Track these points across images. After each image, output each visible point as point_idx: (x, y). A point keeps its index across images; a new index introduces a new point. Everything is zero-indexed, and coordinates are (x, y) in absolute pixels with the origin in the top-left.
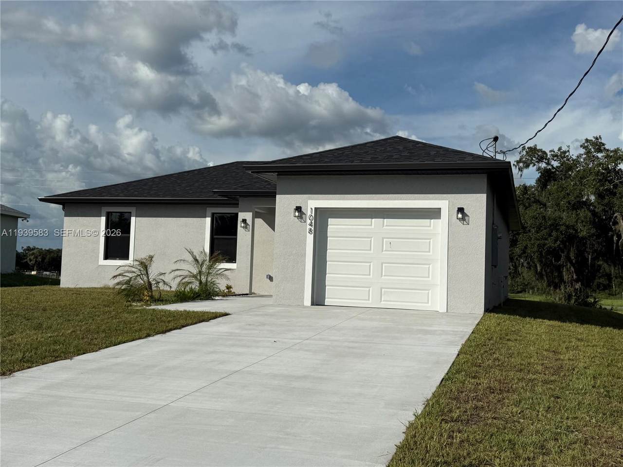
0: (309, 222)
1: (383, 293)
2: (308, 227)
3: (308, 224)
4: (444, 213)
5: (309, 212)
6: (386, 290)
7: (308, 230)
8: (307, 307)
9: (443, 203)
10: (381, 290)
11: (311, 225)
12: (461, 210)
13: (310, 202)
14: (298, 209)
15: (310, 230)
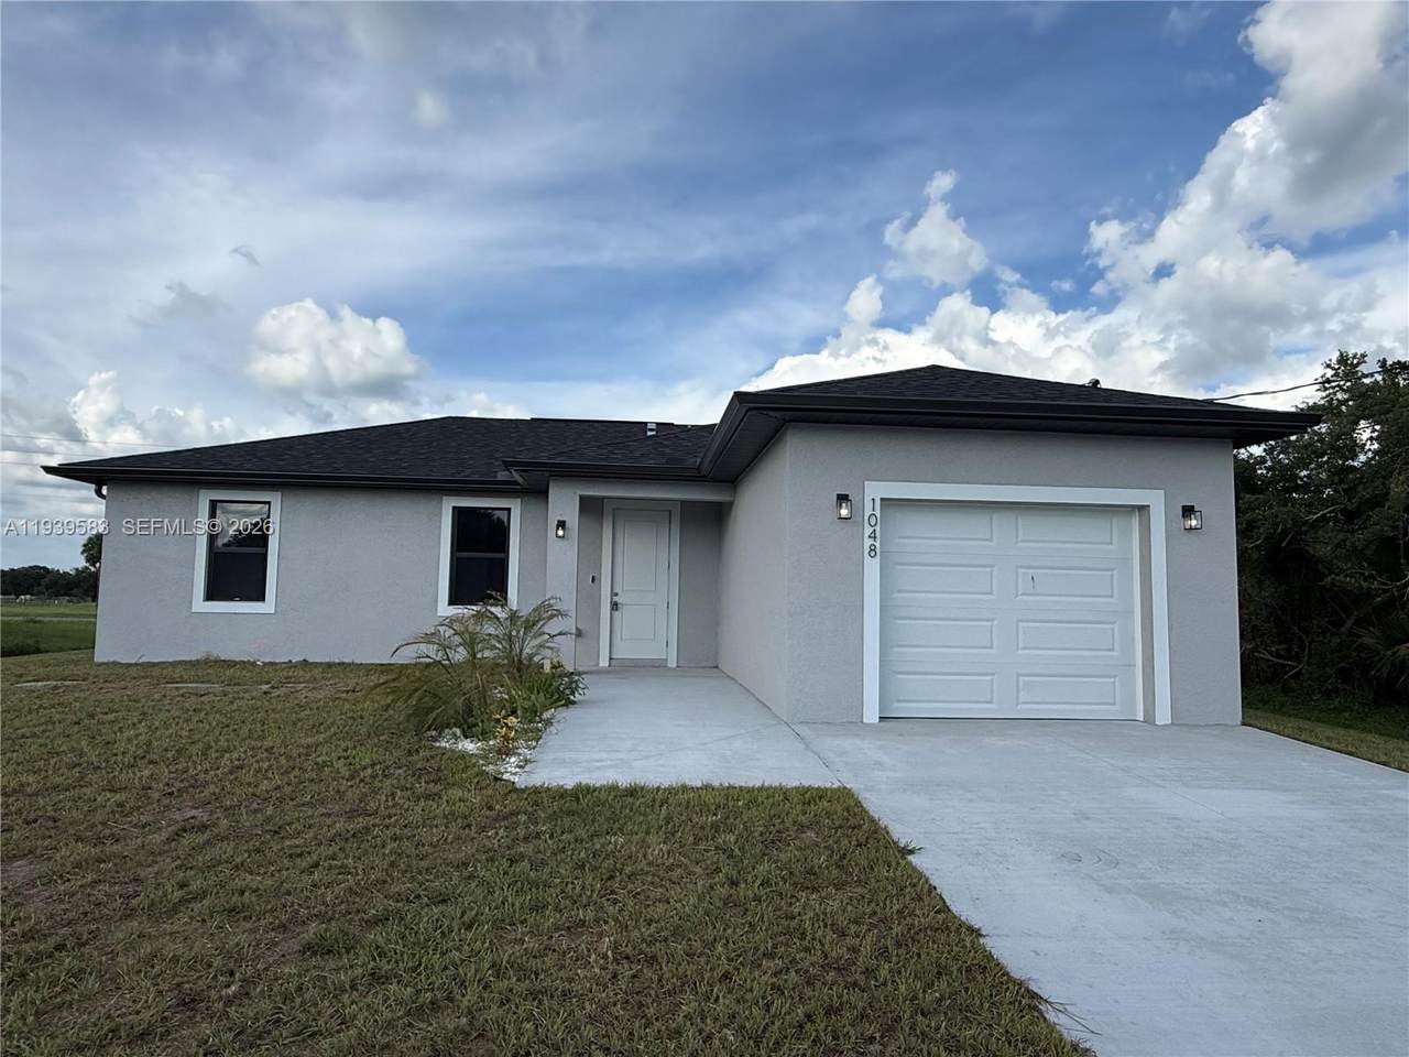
0: (867, 529)
1: (1021, 684)
2: (868, 542)
3: (866, 535)
4: (1157, 517)
5: (868, 508)
6: (1026, 679)
7: (867, 550)
8: (872, 727)
9: (1154, 494)
10: (1018, 681)
11: (873, 537)
13: (869, 485)
14: (845, 499)
15: (872, 549)
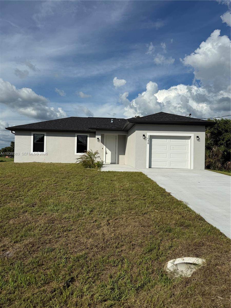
0: (147, 140)
4: (192, 138)
5: (147, 137)
6: (172, 162)
7: (147, 143)
8: (148, 169)
9: (192, 134)
10: (170, 163)
11: (148, 141)
12: (198, 137)
13: (148, 133)
14: (144, 135)
15: (148, 143)
